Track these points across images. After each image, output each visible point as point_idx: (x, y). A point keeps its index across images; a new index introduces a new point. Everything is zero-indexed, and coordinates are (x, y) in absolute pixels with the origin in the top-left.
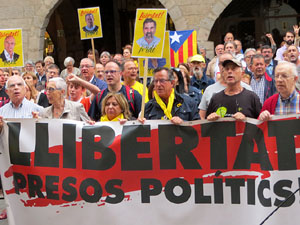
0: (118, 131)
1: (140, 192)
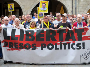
0: (35, 31)
1: (41, 47)
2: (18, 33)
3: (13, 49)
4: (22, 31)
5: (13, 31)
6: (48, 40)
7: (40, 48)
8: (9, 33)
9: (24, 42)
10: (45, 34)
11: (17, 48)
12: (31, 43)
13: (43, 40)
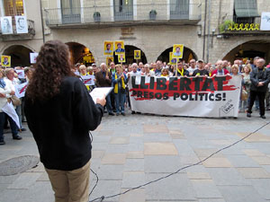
0: (168, 79)
2: (148, 81)
3: (142, 99)
4: (152, 79)
5: (143, 79)
6: (182, 89)
7: (172, 98)
8: (138, 81)
9: (155, 91)
10: (179, 83)
11: (146, 98)
12: (162, 92)
13: (176, 89)
